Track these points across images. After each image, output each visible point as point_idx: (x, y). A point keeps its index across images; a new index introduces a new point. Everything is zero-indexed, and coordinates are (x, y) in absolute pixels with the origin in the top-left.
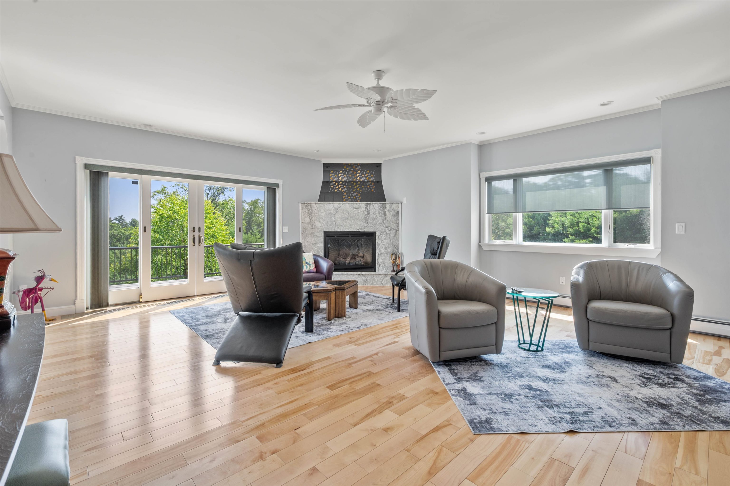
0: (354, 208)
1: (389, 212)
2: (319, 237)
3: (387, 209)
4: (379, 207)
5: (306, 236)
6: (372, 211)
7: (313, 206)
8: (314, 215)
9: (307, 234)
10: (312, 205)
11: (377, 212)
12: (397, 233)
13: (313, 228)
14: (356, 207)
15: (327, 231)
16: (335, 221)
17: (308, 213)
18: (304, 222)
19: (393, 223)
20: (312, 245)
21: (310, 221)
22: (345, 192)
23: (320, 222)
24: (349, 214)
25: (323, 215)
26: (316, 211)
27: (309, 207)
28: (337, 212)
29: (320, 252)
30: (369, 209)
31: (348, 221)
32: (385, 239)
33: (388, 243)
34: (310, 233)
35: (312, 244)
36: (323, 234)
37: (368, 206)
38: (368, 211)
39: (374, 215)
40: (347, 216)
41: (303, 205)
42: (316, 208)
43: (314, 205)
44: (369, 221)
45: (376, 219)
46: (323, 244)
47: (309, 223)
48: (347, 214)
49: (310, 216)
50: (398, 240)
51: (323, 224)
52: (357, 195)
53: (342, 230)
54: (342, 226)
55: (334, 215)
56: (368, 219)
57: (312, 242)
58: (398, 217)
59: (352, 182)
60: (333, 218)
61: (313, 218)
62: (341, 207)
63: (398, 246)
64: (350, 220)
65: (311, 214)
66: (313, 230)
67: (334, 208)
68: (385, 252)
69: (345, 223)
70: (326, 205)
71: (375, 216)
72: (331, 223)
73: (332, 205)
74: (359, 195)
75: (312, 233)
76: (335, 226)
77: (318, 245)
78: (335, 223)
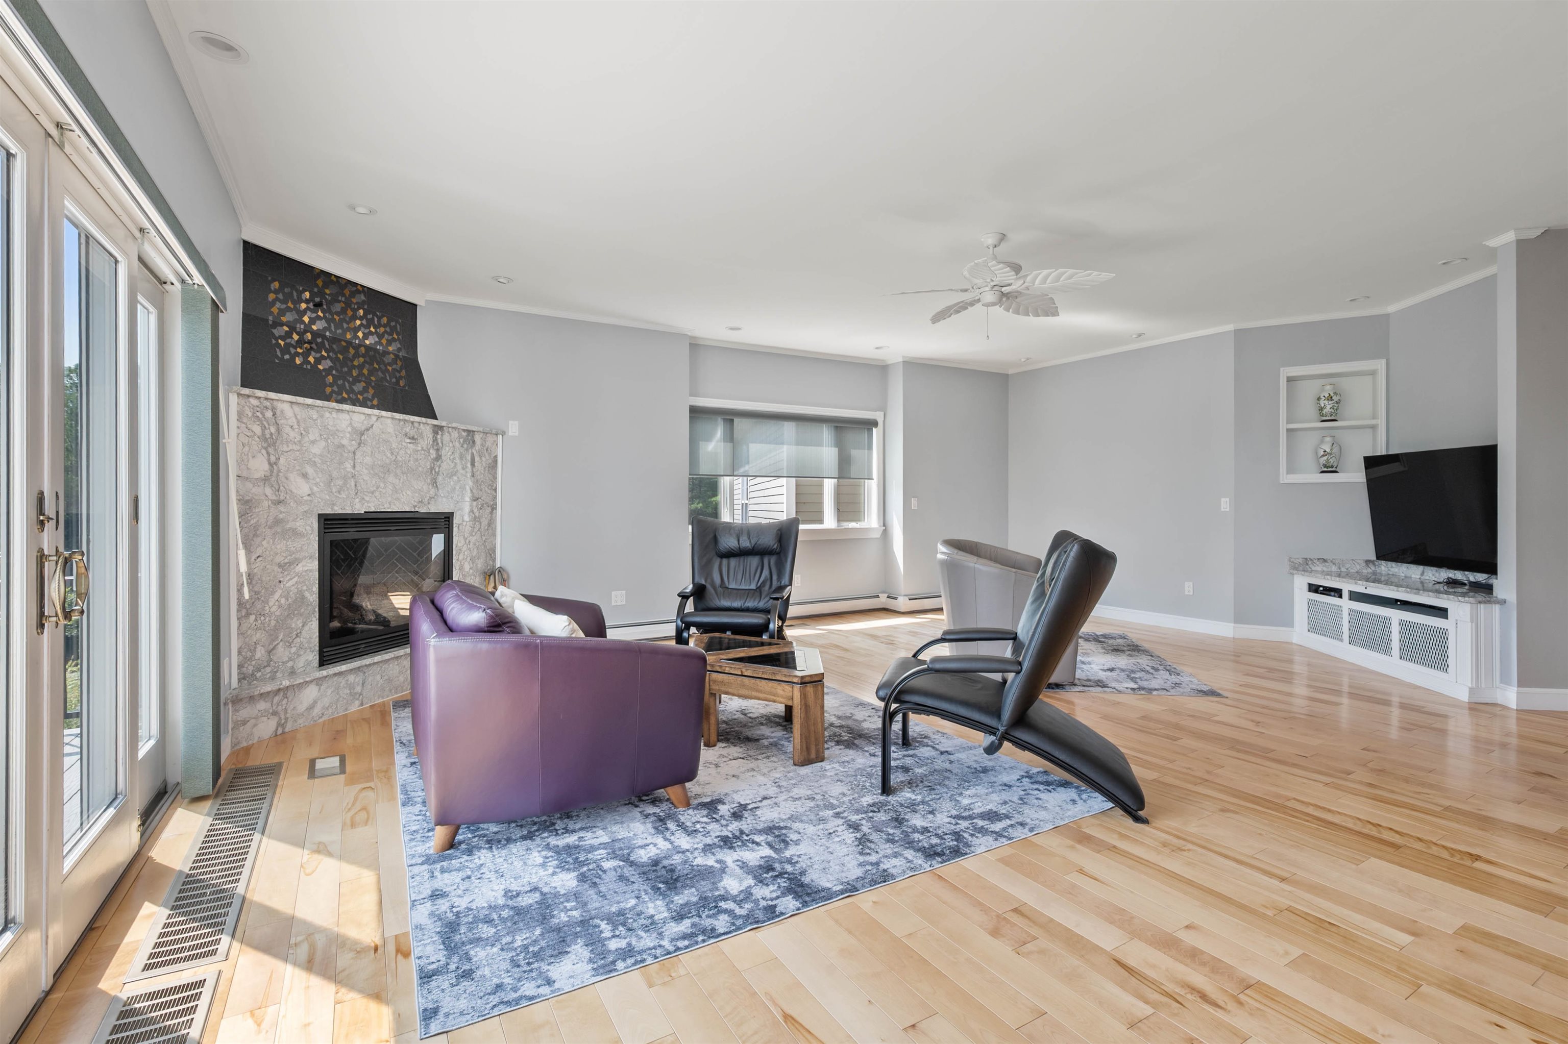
0: (406, 435)
1: (480, 457)
2: (301, 535)
3: (477, 448)
4: (462, 440)
5: (255, 535)
6: (447, 449)
7: (282, 411)
8: (285, 449)
9: (256, 527)
10: (279, 406)
11: (457, 455)
12: (494, 515)
13: (279, 502)
14: (412, 433)
15: (328, 511)
16: (354, 476)
17: (263, 438)
18: (244, 474)
19: (486, 489)
20: (276, 568)
21: (272, 472)
22: (328, 371)
23: (305, 476)
24: (392, 454)
25: (316, 450)
26: (292, 434)
27: (269, 414)
28: (359, 444)
29: (307, 594)
30: (440, 444)
31: (391, 478)
32: (471, 535)
33: (477, 544)
34: (271, 519)
35: (280, 566)
36: (316, 525)
37: (437, 434)
38: (438, 450)
39: (450, 463)
40: (388, 461)
41: (243, 402)
42: (293, 421)
43: (286, 407)
44: (440, 478)
45: (455, 475)
46: (317, 563)
47: (266, 479)
48: (389, 455)
49: (271, 450)
50: (494, 535)
51: (317, 484)
52: (365, 390)
53: (373, 509)
54: (373, 493)
55: (351, 455)
56: (438, 473)
57: (279, 559)
58: (496, 473)
59: (344, 344)
60: (348, 465)
61: (282, 461)
62: (372, 426)
63: (494, 551)
64: (396, 475)
65: (274, 444)
66: (281, 508)
67: (353, 428)
68: (471, 571)
69: (382, 485)
70: (327, 415)
71: (453, 465)
72: (340, 482)
73: (345, 416)
74: (371, 391)
75: (277, 522)
76: (353, 493)
77: (299, 568)
78: (353, 484)
